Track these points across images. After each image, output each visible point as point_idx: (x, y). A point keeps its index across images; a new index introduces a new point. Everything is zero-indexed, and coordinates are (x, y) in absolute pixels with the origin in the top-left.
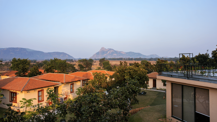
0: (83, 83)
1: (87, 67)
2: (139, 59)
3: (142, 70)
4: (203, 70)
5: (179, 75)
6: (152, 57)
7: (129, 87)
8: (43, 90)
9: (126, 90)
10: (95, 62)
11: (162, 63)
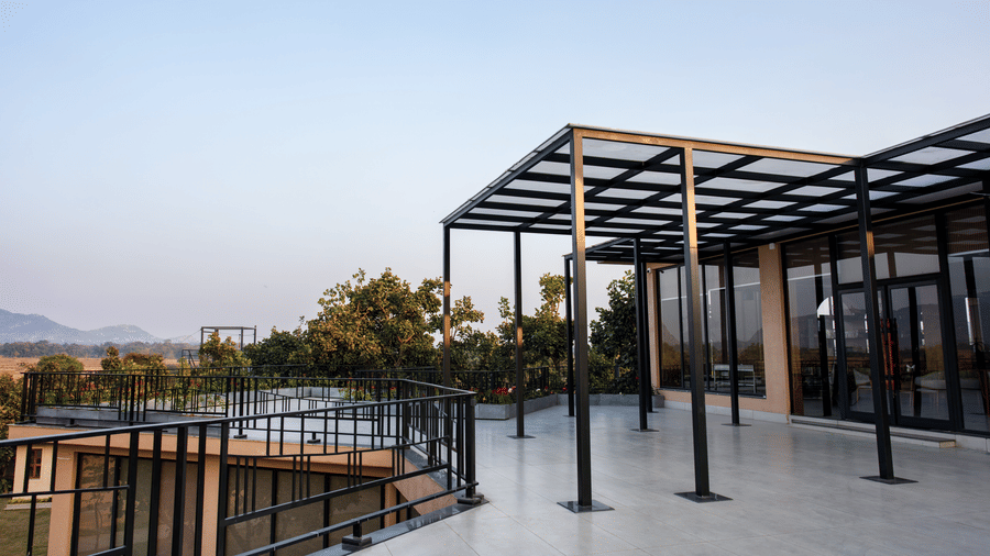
2: (31, 346)
4: (329, 386)
5: (103, 418)
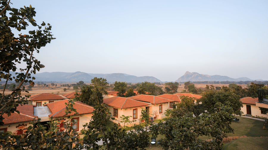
0: (170, 105)
1: (173, 89)
2: (226, 82)
3: (234, 95)
6: (242, 80)
7: (222, 114)
8: (137, 109)
9: (219, 117)
10: (180, 85)
11: (257, 87)
